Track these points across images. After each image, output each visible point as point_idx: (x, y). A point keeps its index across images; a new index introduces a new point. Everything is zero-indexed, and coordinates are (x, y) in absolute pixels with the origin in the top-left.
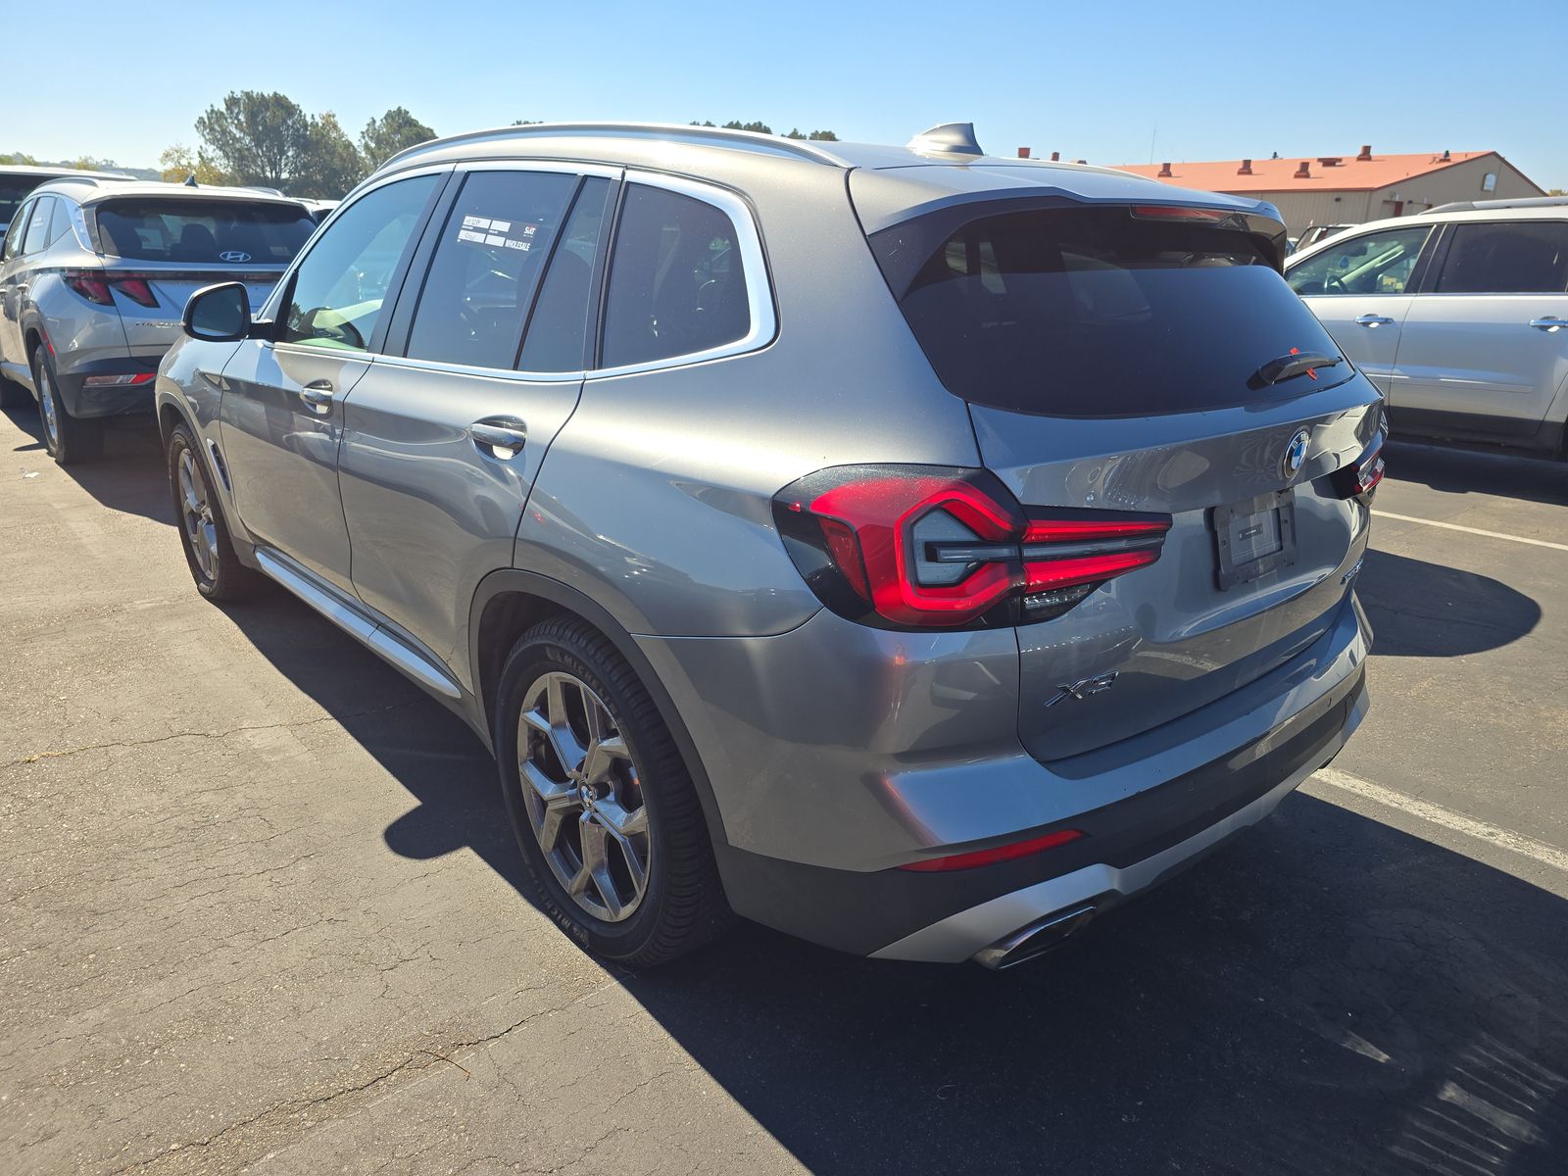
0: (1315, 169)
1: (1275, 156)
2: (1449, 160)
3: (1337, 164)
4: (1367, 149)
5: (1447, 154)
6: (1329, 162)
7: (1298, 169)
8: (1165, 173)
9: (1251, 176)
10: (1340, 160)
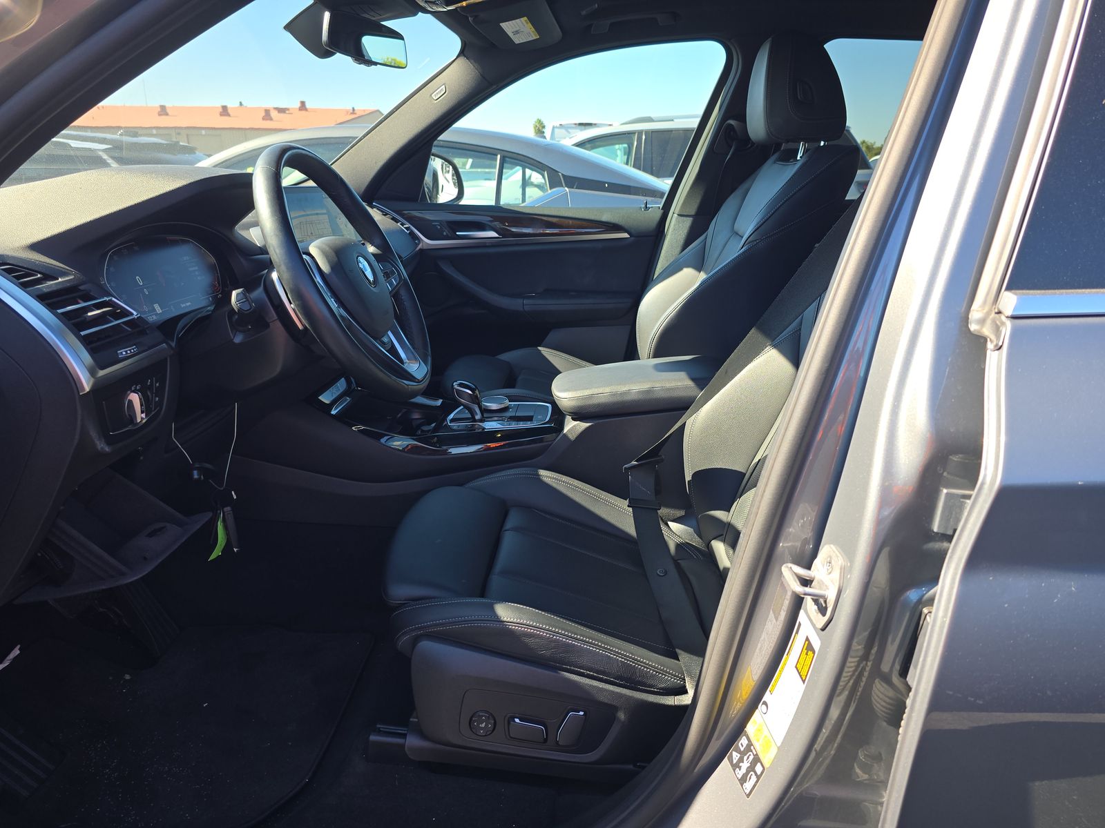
0: (274, 114)
1: (241, 104)
2: (355, 114)
3: (287, 112)
4: (303, 103)
5: (353, 109)
6: (281, 111)
7: (263, 114)
8: (162, 113)
9: (230, 118)
10: (288, 109)
